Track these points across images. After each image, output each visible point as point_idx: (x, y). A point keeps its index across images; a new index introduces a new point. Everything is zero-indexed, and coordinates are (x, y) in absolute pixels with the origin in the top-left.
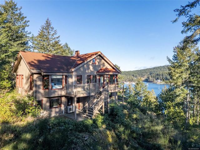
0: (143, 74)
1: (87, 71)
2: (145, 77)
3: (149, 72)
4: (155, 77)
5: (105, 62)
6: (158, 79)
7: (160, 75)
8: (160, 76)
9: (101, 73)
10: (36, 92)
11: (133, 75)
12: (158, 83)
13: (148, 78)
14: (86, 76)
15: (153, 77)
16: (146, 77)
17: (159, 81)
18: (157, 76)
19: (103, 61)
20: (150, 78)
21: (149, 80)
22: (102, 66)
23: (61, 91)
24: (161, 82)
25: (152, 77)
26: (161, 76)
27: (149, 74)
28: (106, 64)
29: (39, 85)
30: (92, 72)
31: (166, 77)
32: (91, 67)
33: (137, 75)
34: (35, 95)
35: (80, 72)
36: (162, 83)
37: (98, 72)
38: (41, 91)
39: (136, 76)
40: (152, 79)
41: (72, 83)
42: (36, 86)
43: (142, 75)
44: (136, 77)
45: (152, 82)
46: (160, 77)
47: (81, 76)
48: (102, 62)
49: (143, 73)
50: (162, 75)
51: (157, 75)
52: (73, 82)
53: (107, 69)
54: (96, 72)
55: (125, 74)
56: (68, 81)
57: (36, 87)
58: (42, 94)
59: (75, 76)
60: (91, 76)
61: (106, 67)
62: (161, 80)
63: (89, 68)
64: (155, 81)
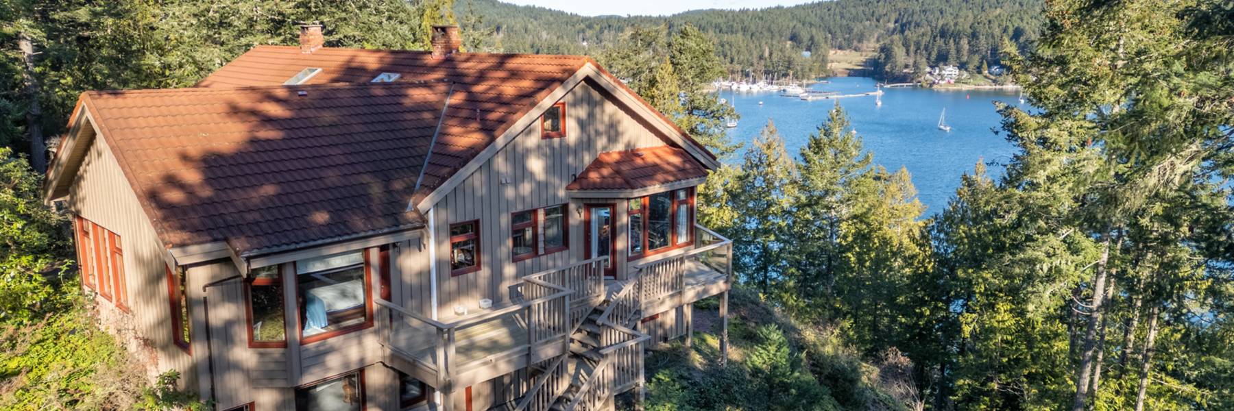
0: (857, 28)
1: (510, 192)
2: (864, 45)
3: (894, 16)
4: (926, 48)
5: (621, 114)
6: (943, 59)
7: (957, 36)
8: (957, 43)
9: (594, 187)
10: (213, 367)
11: (793, 38)
12: (942, 86)
13: (886, 51)
14: (505, 220)
15: (912, 48)
16: (870, 49)
17: (951, 71)
18: (940, 42)
19: (610, 107)
20: (900, 55)
21: (888, 68)
22: (601, 142)
23: (360, 343)
24: (958, 81)
25: (906, 45)
26: (964, 43)
27: (891, 25)
28: (627, 123)
29: (229, 324)
30: (541, 186)
31: (994, 50)
32: (536, 165)
33: (819, 36)
34: (204, 384)
35: (469, 206)
36: (965, 88)
37: (579, 180)
38: (244, 355)
39: (812, 39)
40: (911, 61)
41: (424, 274)
42: (208, 332)
43: (850, 31)
44: (809, 49)
45: (903, 79)
46: (958, 51)
47: (477, 222)
48: (606, 119)
49: (855, 19)
50: (974, 35)
51: (943, 34)
52: (429, 272)
53: (631, 153)
54: (564, 185)
55: (744, 30)
56: (400, 272)
57: (208, 339)
58: (246, 372)
59: (437, 231)
60: (535, 211)
61: (628, 145)
62: (962, 66)
63: (521, 173)
64: (927, 74)
